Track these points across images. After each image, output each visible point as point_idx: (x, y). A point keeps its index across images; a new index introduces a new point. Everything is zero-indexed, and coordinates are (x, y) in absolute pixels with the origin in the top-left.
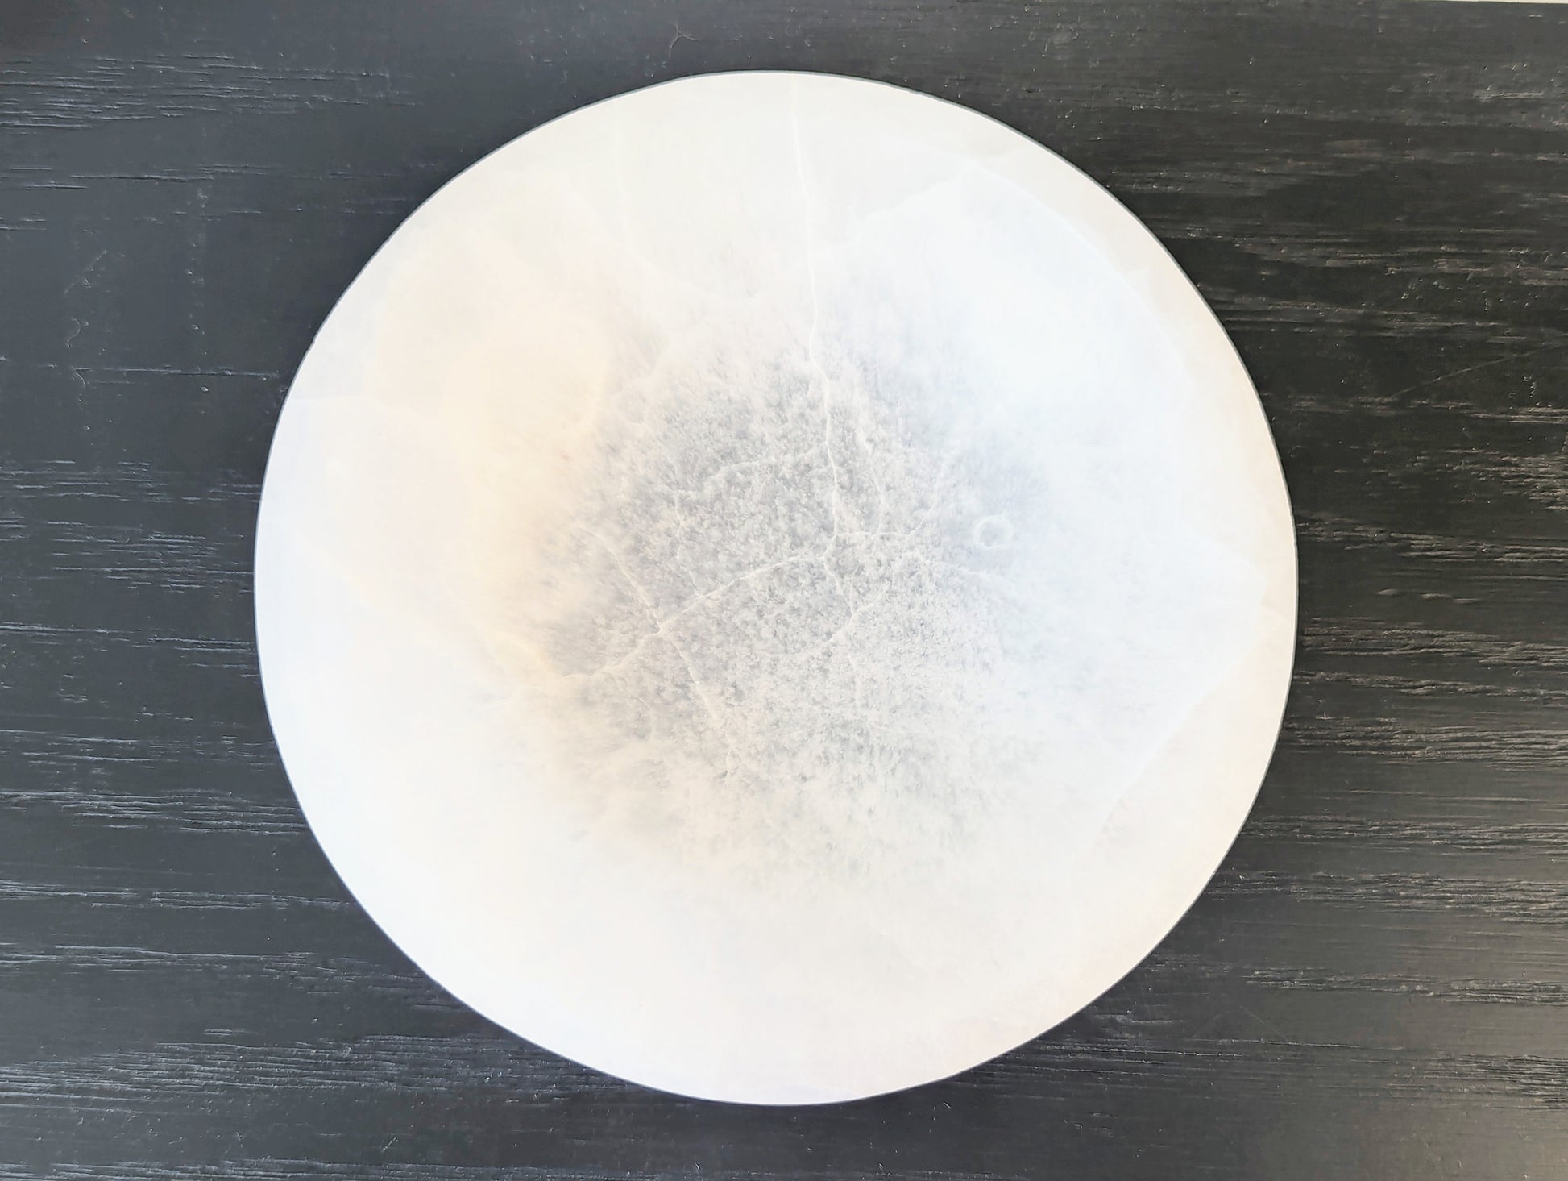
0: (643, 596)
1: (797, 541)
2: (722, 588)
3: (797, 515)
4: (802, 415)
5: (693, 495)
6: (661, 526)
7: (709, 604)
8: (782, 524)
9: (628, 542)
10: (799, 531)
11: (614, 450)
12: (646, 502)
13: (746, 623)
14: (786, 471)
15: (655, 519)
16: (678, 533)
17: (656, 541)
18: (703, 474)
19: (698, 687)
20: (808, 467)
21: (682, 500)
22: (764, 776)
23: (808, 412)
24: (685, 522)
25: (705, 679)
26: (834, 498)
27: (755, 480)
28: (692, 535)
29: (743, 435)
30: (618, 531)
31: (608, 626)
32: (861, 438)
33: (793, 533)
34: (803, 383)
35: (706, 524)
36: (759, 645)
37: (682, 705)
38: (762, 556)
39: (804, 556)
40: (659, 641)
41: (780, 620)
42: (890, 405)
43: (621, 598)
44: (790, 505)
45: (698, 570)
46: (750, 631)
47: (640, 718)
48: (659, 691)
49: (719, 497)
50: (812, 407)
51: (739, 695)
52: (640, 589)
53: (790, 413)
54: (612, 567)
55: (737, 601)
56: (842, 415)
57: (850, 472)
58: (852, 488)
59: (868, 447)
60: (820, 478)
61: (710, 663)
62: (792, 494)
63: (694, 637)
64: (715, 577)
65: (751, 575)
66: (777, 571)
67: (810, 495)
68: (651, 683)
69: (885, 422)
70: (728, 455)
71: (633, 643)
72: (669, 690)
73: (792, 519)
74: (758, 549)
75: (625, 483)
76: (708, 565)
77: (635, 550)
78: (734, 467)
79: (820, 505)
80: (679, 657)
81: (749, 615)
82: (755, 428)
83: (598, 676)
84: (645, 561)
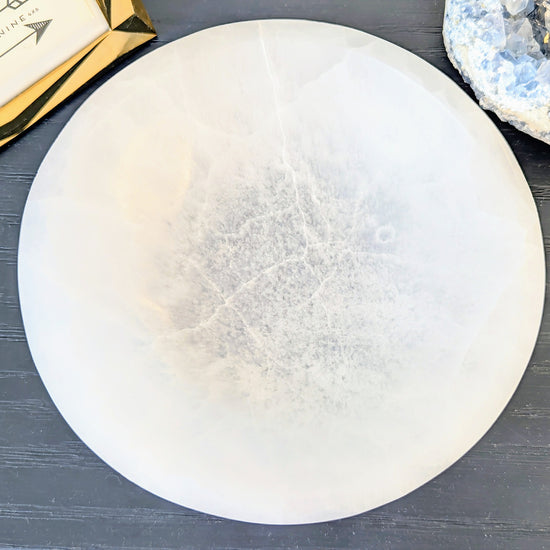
0: (215, 287)
1: (289, 252)
2: (255, 279)
3: (287, 239)
4: (283, 191)
5: (234, 236)
6: (221, 252)
7: (249, 287)
8: (280, 245)
9: (205, 262)
10: (290, 247)
11: (193, 218)
12: (211, 242)
13: (269, 295)
14: (279, 219)
15: (217, 250)
16: (229, 255)
17: (219, 260)
18: (239, 225)
19: (248, 329)
20: (290, 215)
21: (229, 240)
22: (287, 368)
23: (286, 189)
24: (232, 249)
25: (251, 324)
26: (304, 229)
27: (264, 225)
28: (236, 255)
29: (256, 204)
30: (199, 257)
31: (200, 304)
32: (314, 197)
33: (286, 248)
34: (282, 175)
35: (243, 248)
36: (276, 304)
37: (241, 338)
38: (273, 262)
39: (293, 259)
40: (226, 309)
41: (285, 291)
42: (326, 180)
43: (205, 290)
44: (283, 235)
45: (242, 272)
46: (271, 298)
47: (221, 347)
48: (229, 334)
49: (247, 235)
50: (287, 186)
51: (269, 330)
52: (214, 284)
53: (278, 190)
54: (199, 275)
55: (263, 285)
56: (304, 189)
57: (311, 215)
58: (313, 223)
59: (318, 202)
60: (296, 220)
61: (253, 316)
62: (283, 229)
63: (243, 304)
64: (250, 274)
65: (268, 271)
66: (281, 268)
67: (292, 228)
68: (225, 330)
69: (325, 189)
70: (249, 214)
71: (213, 311)
72: (234, 333)
73: (285, 242)
74: (270, 259)
75: (200, 234)
76: (246, 268)
77: (209, 266)
78: (253, 220)
79: (298, 233)
80: (237, 315)
81: (270, 290)
82: (261, 200)
83: (197, 329)
84: (214, 271)
